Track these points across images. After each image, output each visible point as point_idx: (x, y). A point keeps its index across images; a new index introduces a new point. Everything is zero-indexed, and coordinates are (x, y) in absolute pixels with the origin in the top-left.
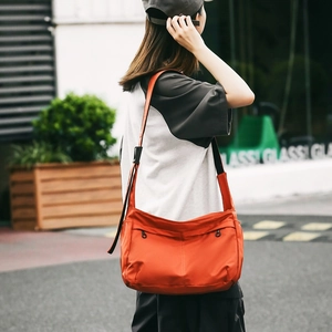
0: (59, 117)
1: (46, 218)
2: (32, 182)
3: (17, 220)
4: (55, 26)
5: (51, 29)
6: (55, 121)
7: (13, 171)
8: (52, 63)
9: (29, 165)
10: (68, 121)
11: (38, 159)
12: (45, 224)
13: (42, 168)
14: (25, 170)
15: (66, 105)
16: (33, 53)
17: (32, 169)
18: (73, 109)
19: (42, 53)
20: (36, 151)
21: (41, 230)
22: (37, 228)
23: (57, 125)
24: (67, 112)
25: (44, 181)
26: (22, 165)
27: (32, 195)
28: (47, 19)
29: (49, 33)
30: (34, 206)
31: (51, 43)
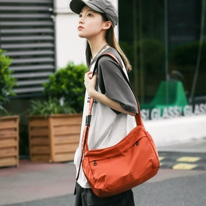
0: (65, 81)
1: (57, 154)
2: (47, 128)
3: (34, 155)
4: (55, 14)
5: (53, 17)
6: (62, 84)
7: (32, 119)
8: (53, 42)
9: (46, 115)
10: (72, 84)
11: (53, 111)
12: (57, 158)
13: (54, 118)
14: (43, 118)
15: (69, 72)
16: (40, 34)
17: (48, 118)
18: (75, 75)
19: (46, 34)
20: (52, 105)
21: (53, 162)
22: (50, 161)
23: (63, 87)
24: (70, 77)
25: (55, 127)
26: (42, 115)
27: (47, 137)
28: (50, 9)
29: (52, 20)
30: (48, 145)
31: (53, 27)
